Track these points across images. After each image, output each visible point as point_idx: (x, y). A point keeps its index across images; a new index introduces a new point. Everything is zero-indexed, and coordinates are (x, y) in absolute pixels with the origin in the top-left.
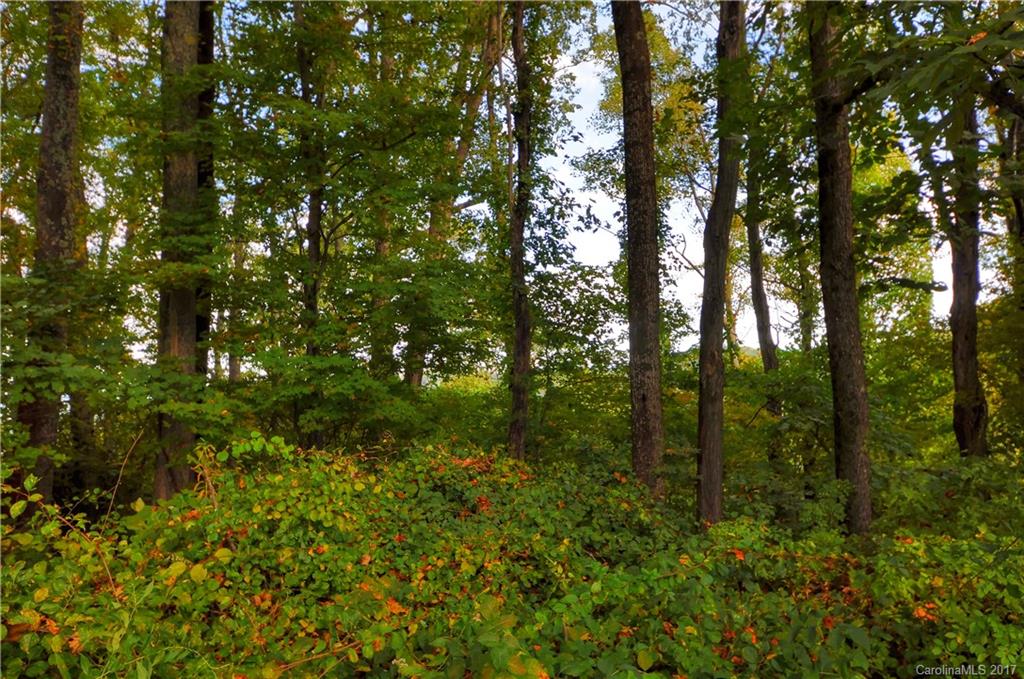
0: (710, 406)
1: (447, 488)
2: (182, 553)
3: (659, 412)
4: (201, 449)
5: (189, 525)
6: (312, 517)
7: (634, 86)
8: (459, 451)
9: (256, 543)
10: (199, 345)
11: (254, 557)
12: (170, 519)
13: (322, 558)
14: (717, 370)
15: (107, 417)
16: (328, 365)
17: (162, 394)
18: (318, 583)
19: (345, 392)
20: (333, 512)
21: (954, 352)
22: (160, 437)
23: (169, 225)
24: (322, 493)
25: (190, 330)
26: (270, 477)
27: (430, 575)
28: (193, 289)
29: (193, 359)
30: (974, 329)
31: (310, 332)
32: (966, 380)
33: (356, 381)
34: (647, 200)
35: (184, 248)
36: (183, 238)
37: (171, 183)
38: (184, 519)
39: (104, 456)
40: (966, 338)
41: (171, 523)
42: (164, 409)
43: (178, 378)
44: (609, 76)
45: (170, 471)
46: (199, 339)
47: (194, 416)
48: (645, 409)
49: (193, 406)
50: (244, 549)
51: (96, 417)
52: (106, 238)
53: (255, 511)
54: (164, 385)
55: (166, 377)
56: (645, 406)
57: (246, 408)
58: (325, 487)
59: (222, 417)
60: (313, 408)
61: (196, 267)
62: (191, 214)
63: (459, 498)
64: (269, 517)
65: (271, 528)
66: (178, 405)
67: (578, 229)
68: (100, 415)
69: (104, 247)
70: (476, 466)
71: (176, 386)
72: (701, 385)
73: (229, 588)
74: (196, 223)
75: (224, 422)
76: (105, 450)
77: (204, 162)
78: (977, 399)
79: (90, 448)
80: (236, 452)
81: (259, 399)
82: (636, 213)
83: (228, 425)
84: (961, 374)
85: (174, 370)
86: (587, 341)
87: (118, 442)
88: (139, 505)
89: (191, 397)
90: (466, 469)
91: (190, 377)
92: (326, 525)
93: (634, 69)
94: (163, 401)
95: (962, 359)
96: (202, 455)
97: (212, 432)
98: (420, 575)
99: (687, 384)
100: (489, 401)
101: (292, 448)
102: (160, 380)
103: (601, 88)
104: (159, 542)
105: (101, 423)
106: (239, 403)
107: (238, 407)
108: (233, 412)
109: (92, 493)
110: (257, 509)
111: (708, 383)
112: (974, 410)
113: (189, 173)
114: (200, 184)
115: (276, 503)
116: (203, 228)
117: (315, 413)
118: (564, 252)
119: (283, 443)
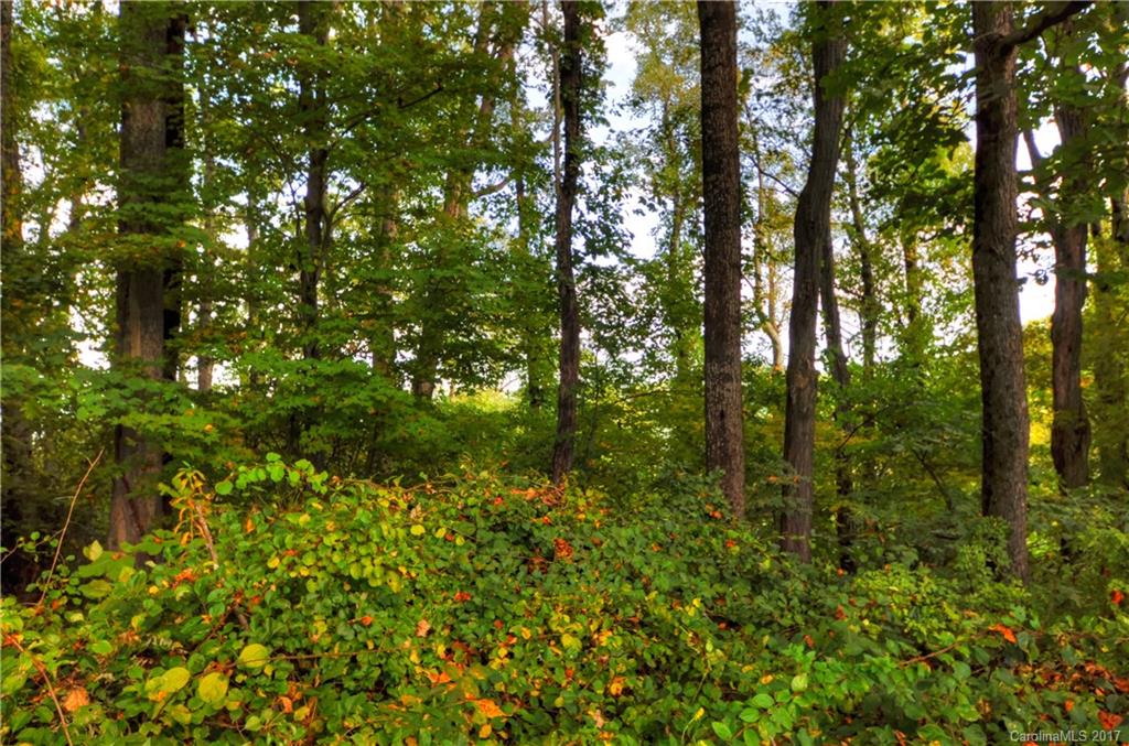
0: (800, 425)
1: (511, 527)
2: (167, 633)
3: (739, 432)
4: (183, 477)
5: (181, 591)
6: (354, 572)
7: (716, 36)
8: (516, 478)
9: (277, 613)
10: (169, 343)
11: (275, 636)
12: (151, 583)
13: (371, 632)
14: (810, 381)
15: (48, 435)
16: (339, 370)
17: (123, 404)
18: (365, 668)
19: (362, 404)
20: (383, 565)
21: (1055, 366)
22: (118, 459)
23: (131, 189)
24: (369, 540)
25: (156, 326)
26: (291, 518)
27: (518, 651)
28: (161, 269)
29: (162, 361)
30: (1079, 341)
31: (310, 331)
32: (1068, 397)
33: (375, 390)
34: (730, 175)
35: (152, 218)
36: (150, 205)
37: (132, 139)
38: (173, 582)
39: (44, 482)
40: (1070, 350)
41: (153, 590)
42: (126, 421)
43: (143, 384)
44: (642, 52)
45: (132, 503)
46: (167, 336)
47: (168, 431)
48: (723, 428)
49: (165, 419)
50: (260, 624)
51: (34, 435)
52: (45, 220)
53: (271, 565)
54: (126, 392)
55: (128, 383)
56: (723, 425)
57: (235, 423)
58: (373, 532)
59: (205, 434)
60: (319, 424)
61: (169, 240)
62: (157, 177)
63: (526, 539)
64: (293, 575)
65: (295, 591)
66: (145, 418)
67: (638, 212)
68: (39, 434)
69: (43, 233)
70: (544, 498)
71: (141, 394)
72: (789, 399)
73: (243, 684)
74: (164, 188)
75: (208, 440)
76: (46, 474)
77: (174, 117)
78: (1080, 420)
79: (27, 473)
80: (242, 482)
81: (249, 413)
82: (716, 191)
83: (214, 443)
84: (1062, 391)
85: (138, 375)
86: (643, 346)
87: (63, 465)
88: (95, 551)
89: (161, 409)
90: (532, 501)
91: (158, 384)
92: (373, 584)
93: (717, 14)
94: (125, 413)
95: (1064, 374)
96: (184, 486)
97: (195, 452)
98: (503, 652)
99: (769, 399)
100: (510, 418)
101: (325, 475)
102: (120, 386)
103: (634, 65)
104: (137, 621)
105: (41, 442)
106: (226, 416)
107: (224, 421)
108: (218, 427)
109: (28, 540)
110: (273, 563)
111: (799, 398)
112: (1077, 432)
113: (154, 127)
114: (169, 143)
115: (301, 554)
116: (173, 195)
117: (321, 430)
118: (620, 240)
119: (312, 470)
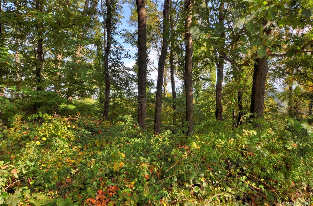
0: (158, 108)
3: (145, 109)
4: (16, 117)
14: (160, 98)
19: (54, 102)
34: (144, 52)
56: (141, 108)
63: (92, 130)
67: (124, 57)
70: (97, 122)
80: (33, 117)
82: (141, 55)
84: (218, 101)
90: (94, 123)
95: (218, 97)
99: (153, 102)
101: (50, 116)
106: (19, 104)
108: (17, 107)
111: (158, 102)
112: (220, 109)
117: (43, 108)
118: (120, 63)
119: (48, 115)
